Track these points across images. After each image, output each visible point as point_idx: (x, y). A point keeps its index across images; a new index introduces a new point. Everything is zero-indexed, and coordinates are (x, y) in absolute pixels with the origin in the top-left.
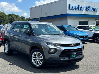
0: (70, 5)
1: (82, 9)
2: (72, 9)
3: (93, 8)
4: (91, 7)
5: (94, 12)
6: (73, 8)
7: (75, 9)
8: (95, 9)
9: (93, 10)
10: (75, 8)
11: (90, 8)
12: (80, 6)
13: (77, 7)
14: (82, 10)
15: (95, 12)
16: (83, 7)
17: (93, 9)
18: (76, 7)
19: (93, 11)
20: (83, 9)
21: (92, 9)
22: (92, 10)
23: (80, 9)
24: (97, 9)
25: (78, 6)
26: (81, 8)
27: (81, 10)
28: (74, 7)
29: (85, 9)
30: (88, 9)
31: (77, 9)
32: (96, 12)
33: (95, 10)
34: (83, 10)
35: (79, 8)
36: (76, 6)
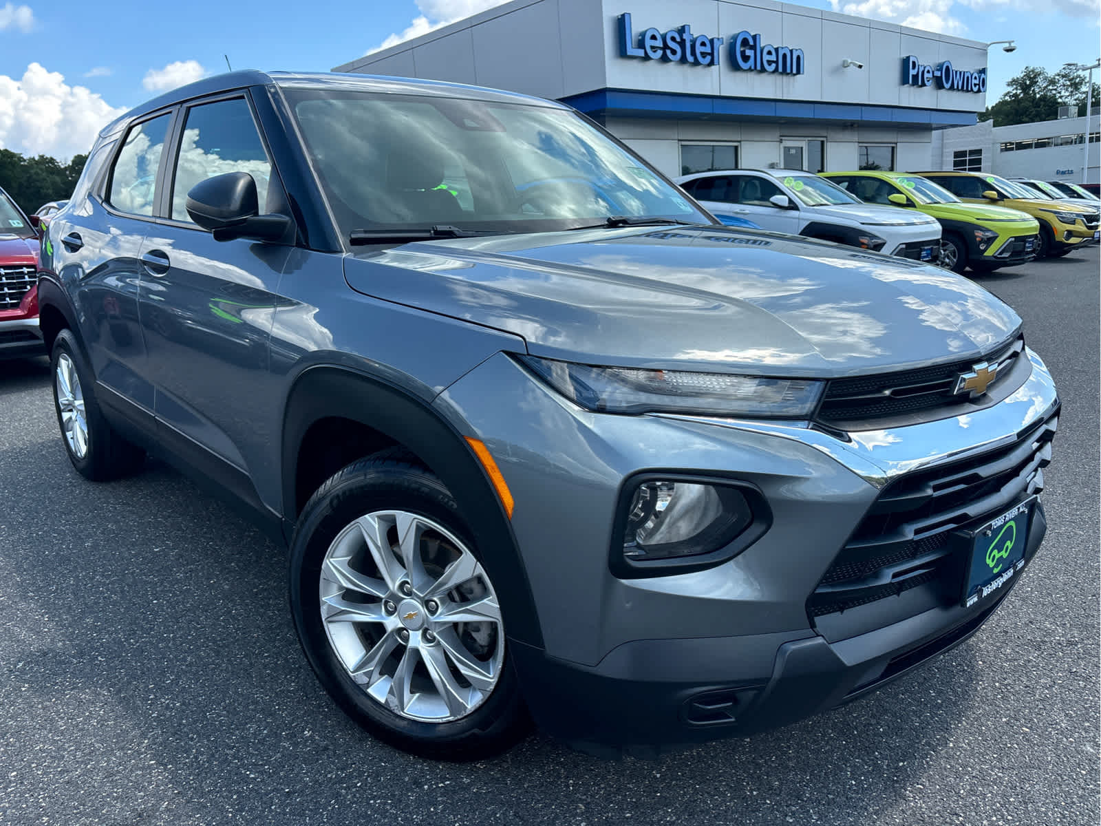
0: (621, 24)
1: (704, 55)
2: (641, 53)
3: (777, 50)
4: (763, 42)
5: (778, 79)
6: (649, 43)
7: (660, 53)
8: (785, 56)
9: (777, 62)
10: (659, 43)
11: (754, 48)
12: (695, 31)
13: (673, 39)
14: (708, 58)
15: (785, 78)
16: (712, 41)
17: (773, 58)
18: (664, 38)
19: (776, 70)
20: (712, 54)
21: (766, 57)
22: (770, 63)
23: (693, 53)
24: (798, 58)
25: (682, 30)
26: (699, 49)
27: (696, 63)
28: (654, 37)
29: (721, 52)
30: (743, 53)
31: (674, 52)
32: (791, 78)
33: (788, 65)
34: (711, 63)
35: (682, 43)
36: (662, 32)
